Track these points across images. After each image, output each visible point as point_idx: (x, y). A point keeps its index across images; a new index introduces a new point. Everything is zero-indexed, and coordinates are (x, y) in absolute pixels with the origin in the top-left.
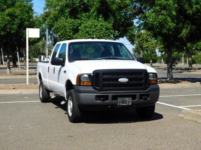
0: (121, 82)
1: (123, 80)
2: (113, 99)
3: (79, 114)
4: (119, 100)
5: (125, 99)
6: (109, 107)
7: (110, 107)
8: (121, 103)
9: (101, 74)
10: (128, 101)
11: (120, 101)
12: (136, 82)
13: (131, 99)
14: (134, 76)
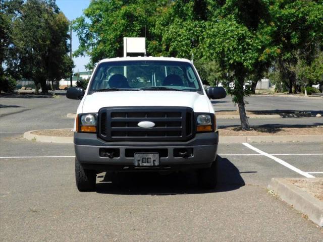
0: (142, 128)
1: (145, 124)
2: (127, 155)
3: (85, 178)
4: (138, 156)
5: (147, 156)
6: (125, 168)
7: (127, 167)
8: (140, 162)
9: (109, 114)
10: (153, 159)
11: (139, 159)
12: (168, 127)
13: (157, 155)
14: (166, 118)
